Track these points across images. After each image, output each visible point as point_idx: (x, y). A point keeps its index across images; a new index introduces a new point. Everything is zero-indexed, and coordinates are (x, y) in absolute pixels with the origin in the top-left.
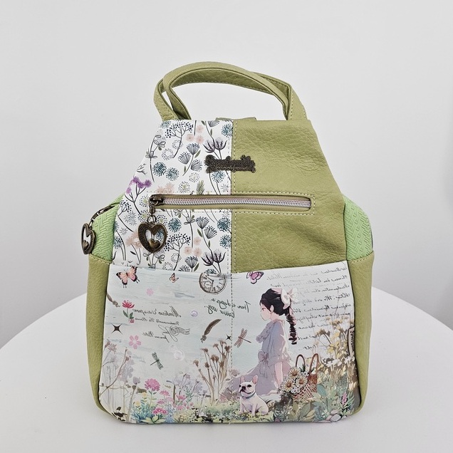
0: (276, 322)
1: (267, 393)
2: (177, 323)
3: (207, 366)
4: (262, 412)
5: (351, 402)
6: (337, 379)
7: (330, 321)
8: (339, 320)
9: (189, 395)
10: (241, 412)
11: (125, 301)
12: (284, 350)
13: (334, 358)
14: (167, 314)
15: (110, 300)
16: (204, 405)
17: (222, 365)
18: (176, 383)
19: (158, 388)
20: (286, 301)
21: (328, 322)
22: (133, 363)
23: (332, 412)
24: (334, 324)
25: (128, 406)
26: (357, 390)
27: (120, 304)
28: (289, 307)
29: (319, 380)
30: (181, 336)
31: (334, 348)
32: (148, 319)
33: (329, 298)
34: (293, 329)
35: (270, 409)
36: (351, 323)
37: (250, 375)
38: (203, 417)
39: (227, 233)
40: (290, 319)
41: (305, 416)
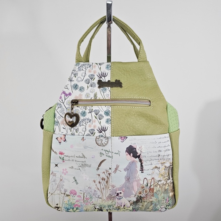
0: (133, 162)
1: (129, 196)
2: (85, 161)
3: (100, 183)
4: (127, 206)
5: (171, 202)
6: (163, 190)
7: (160, 162)
8: (164, 161)
9: (91, 197)
10: (116, 206)
11: (60, 151)
12: (137, 175)
13: (162, 180)
14: (80, 157)
15: (53, 151)
16: (99, 202)
17: (107, 182)
18: (85, 191)
19: (76, 194)
20: (139, 152)
21: (159, 162)
22: (64, 182)
23: (162, 207)
24: (162, 164)
25: (61, 203)
26: (173, 196)
27: (58, 153)
28: (140, 154)
29: (155, 191)
30: (87, 168)
31: (162, 175)
32: (71, 160)
33: (160, 151)
34: (142, 166)
35: (131, 205)
36: (170, 163)
37: (120, 188)
38: (98, 209)
39: (109, 117)
40: (141, 161)
41: (148, 208)
